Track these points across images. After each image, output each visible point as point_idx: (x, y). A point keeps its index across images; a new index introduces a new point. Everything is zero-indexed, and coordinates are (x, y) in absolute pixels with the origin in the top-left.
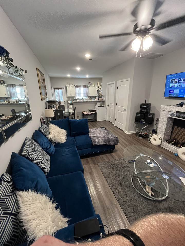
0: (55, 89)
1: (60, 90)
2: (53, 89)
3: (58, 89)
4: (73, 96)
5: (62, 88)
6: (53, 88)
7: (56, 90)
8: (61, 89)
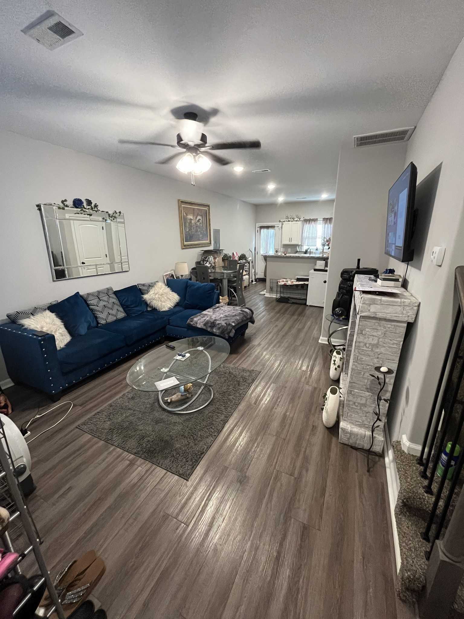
0: (261, 227)
1: (271, 231)
2: (259, 228)
3: (268, 227)
4: (293, 242)
5: (276, 226)
6: (259, 226)
7: (262, 230)
8: (273, 227)
